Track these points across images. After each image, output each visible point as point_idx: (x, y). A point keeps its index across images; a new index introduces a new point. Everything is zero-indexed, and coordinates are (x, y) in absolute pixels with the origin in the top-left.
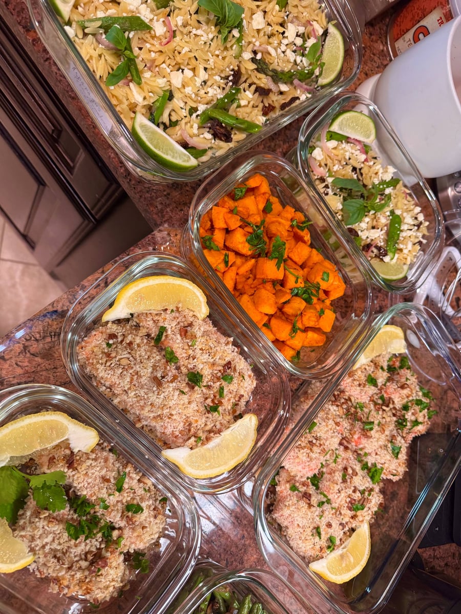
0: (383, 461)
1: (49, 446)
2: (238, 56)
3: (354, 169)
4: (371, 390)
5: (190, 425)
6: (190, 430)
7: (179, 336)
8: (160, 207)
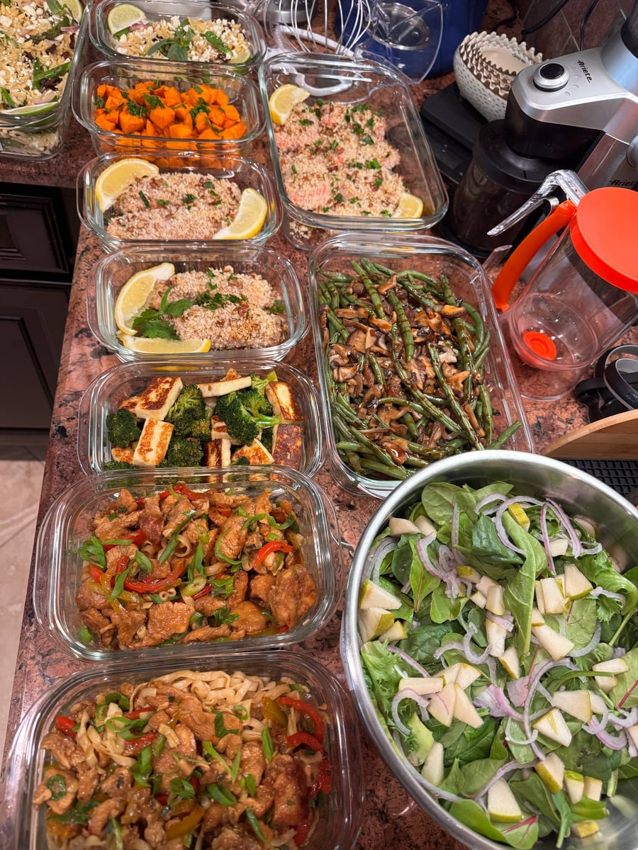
0: (370, 155)
1: (152, 289)
2: (17, 46)
3: (154, 40)
4: (314, 129)
5: (213, 218)
6: (216, 222)
7: (155, 190)
8: (74, 166)
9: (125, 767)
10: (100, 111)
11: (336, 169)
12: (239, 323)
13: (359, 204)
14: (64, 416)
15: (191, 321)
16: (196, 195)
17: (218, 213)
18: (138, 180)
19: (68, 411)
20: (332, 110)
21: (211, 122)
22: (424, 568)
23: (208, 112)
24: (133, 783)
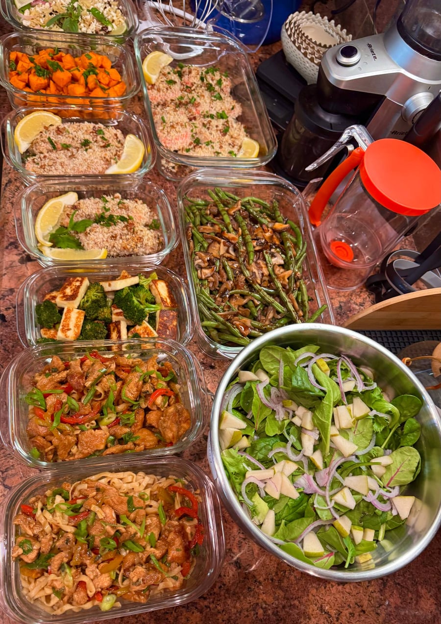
0: (219, 108)
1: (61, 211)
3: (51, 14)
4: (177, 87)
5: (105, 158)
6: (107, 160)
7: (59, 136)
9: (70, 532)
10: (13, 73)
11: (195, 118)
12: (128, 237)
13: (212, 146)
14: (3, 306)
15: (92, 236)
16: (91, 140)
17: (108, 154)
18: (46, 128)
19: (5, 303)
20: (190, 72)
21: (100, 82)
22: (261, 402)
23: (96, 74)
24: (76, 542)
